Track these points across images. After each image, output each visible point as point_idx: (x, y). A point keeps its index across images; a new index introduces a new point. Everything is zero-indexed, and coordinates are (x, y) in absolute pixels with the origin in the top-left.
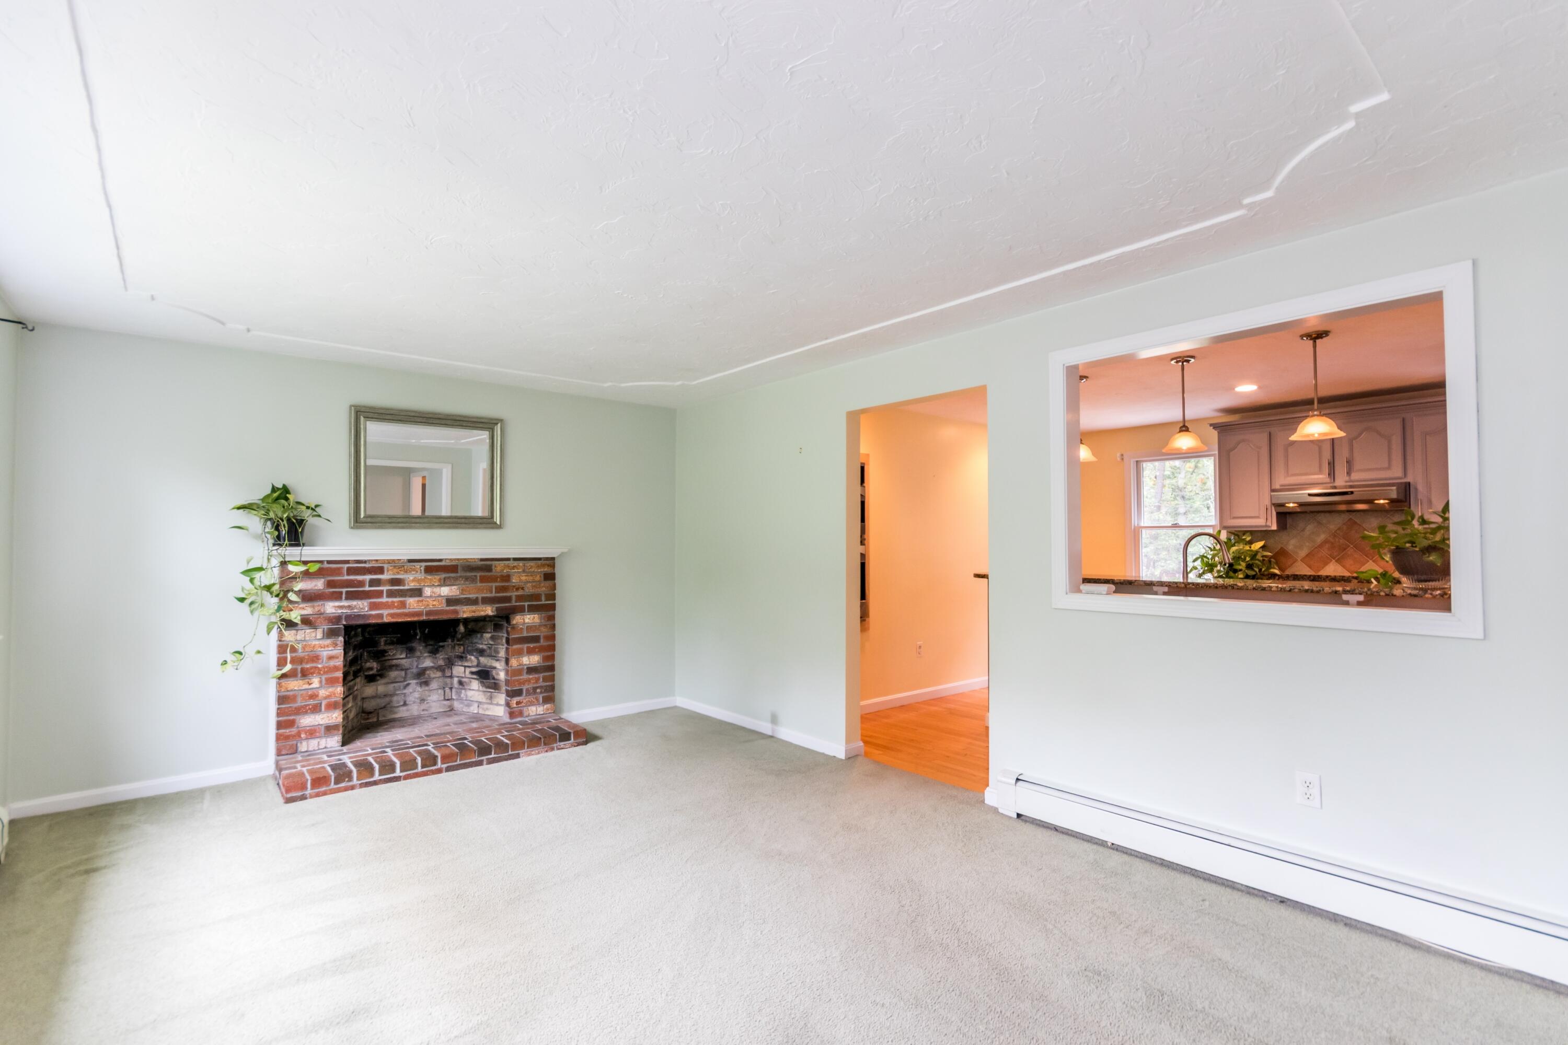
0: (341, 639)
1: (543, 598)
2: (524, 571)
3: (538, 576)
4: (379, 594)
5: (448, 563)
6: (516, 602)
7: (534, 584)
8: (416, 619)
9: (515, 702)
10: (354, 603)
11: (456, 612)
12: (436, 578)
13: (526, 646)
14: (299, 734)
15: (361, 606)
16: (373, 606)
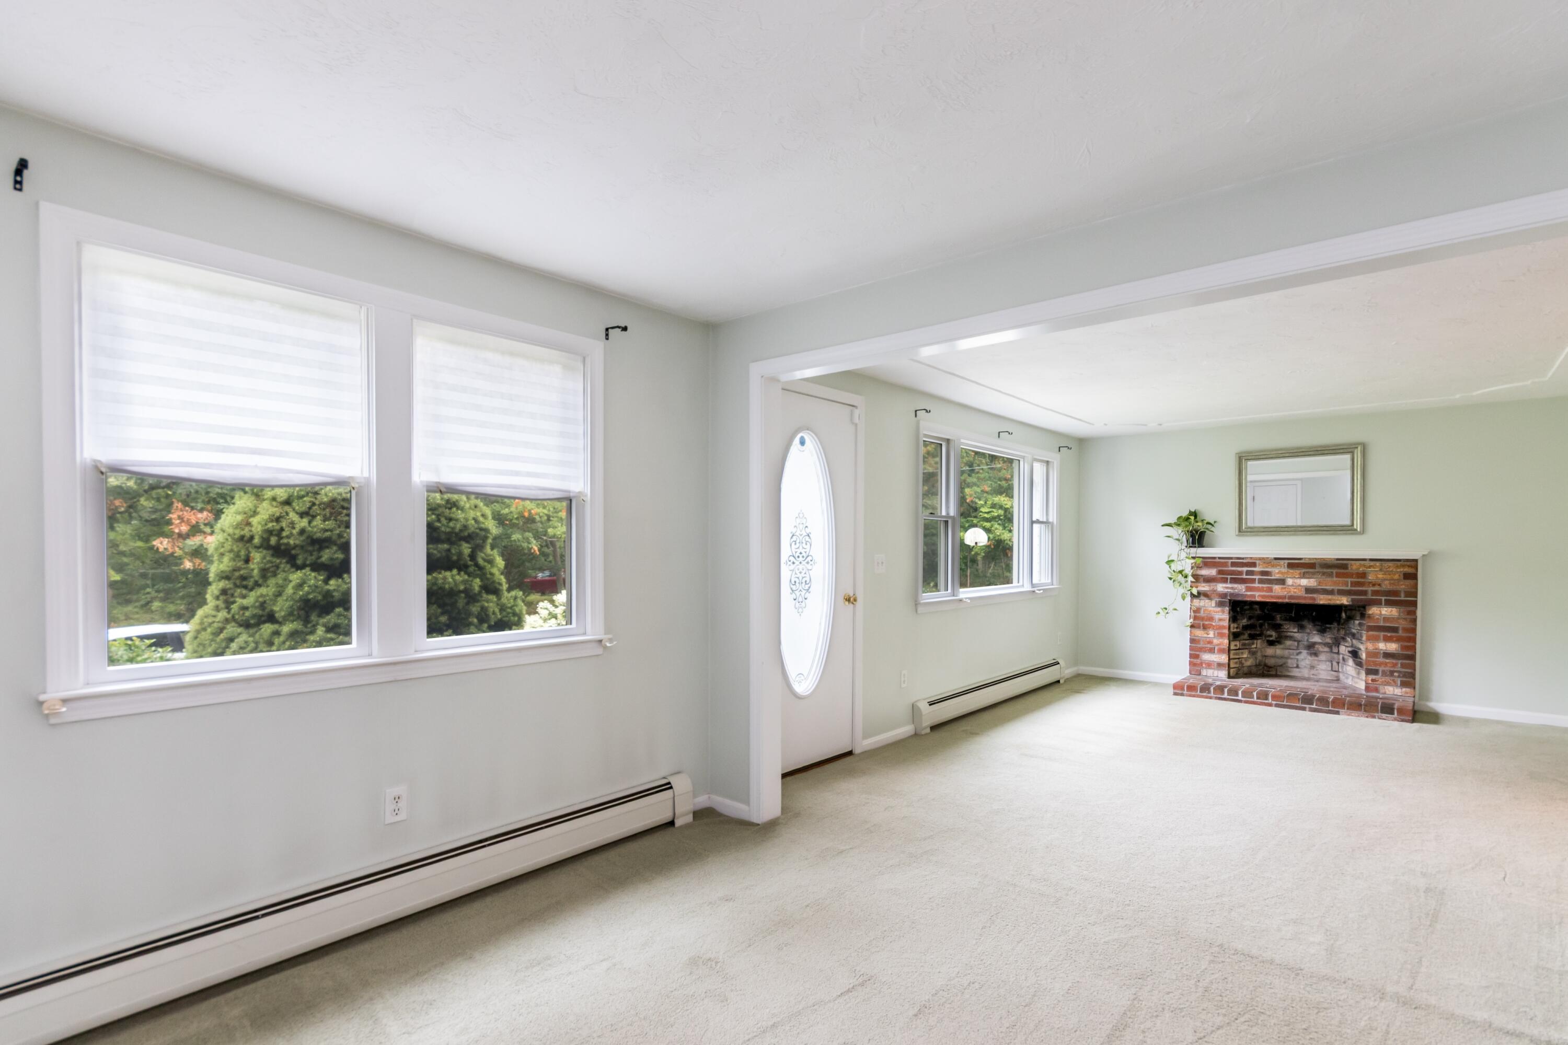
0: (1227, 609)
1: (1402, 595)
2: (1381, 570)
3: (1397, 575)
4: (1253, 581)
5: (1307, 561)
6: (1372, 596)
7: (1392, 582)
8: (1280, 601)
9: (1370, 679)
10: (1235, 586)
11: (1314, 599)
12: (1297, 572)
13: (1382, 633)
14: (1201, 664)
15: (1240, 589)
16: (1248, 589)
